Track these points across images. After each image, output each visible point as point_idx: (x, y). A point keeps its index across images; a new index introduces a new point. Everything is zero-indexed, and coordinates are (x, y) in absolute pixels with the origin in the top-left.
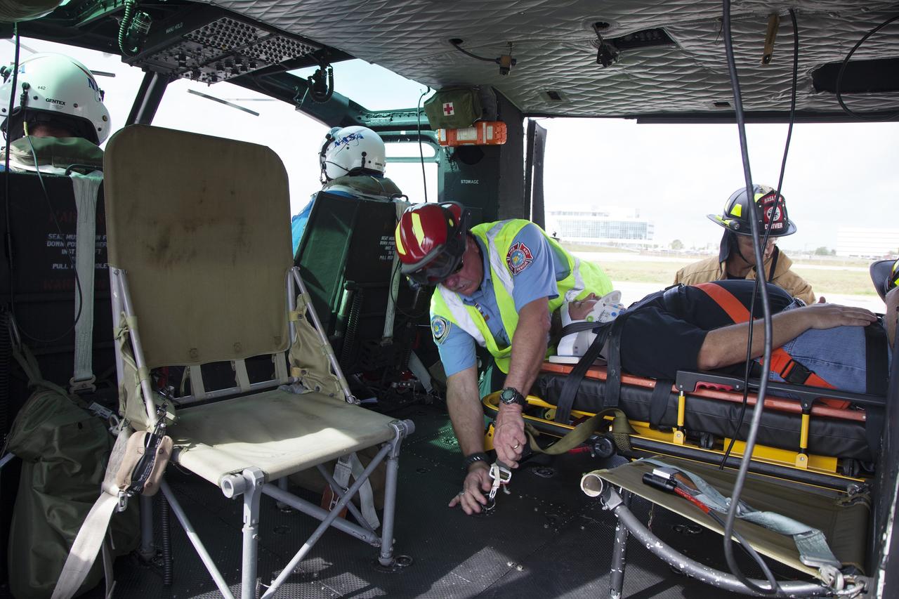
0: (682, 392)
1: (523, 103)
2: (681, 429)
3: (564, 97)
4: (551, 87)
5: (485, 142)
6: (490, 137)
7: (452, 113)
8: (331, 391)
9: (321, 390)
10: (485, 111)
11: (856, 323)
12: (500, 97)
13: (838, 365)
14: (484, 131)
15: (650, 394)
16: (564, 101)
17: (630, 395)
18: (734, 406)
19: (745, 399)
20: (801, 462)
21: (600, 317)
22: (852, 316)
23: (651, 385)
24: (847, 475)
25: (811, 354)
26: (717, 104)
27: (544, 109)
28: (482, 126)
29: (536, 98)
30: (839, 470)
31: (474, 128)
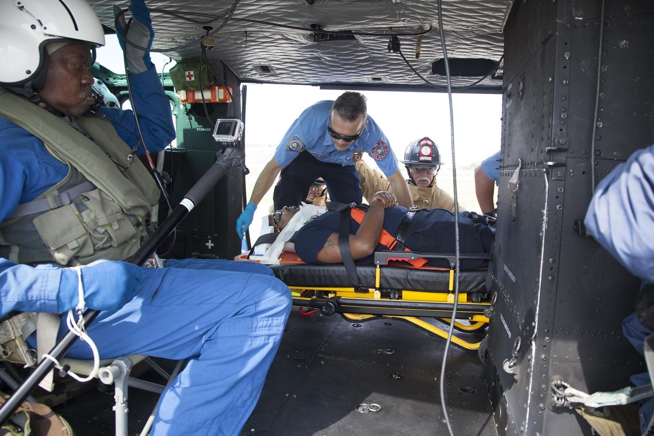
0: (378, 265)
1: (242, 73)
2: (378, 289)
3: (272, 70)
4: (264, 63)
5: (217, 101)
6: (221, 97)
7: (193, 79)
10: (215, 79)
12: (225, 67)
14: (217, 93)
16: (272, 73)
18: (409, 271)
20: (450, 299)
24: (475, 302)
26: (374, 79)
27: (257, 77)
28: (215, 89)
29: (252, 70)
30: (468, 300)
31: (209, 91)
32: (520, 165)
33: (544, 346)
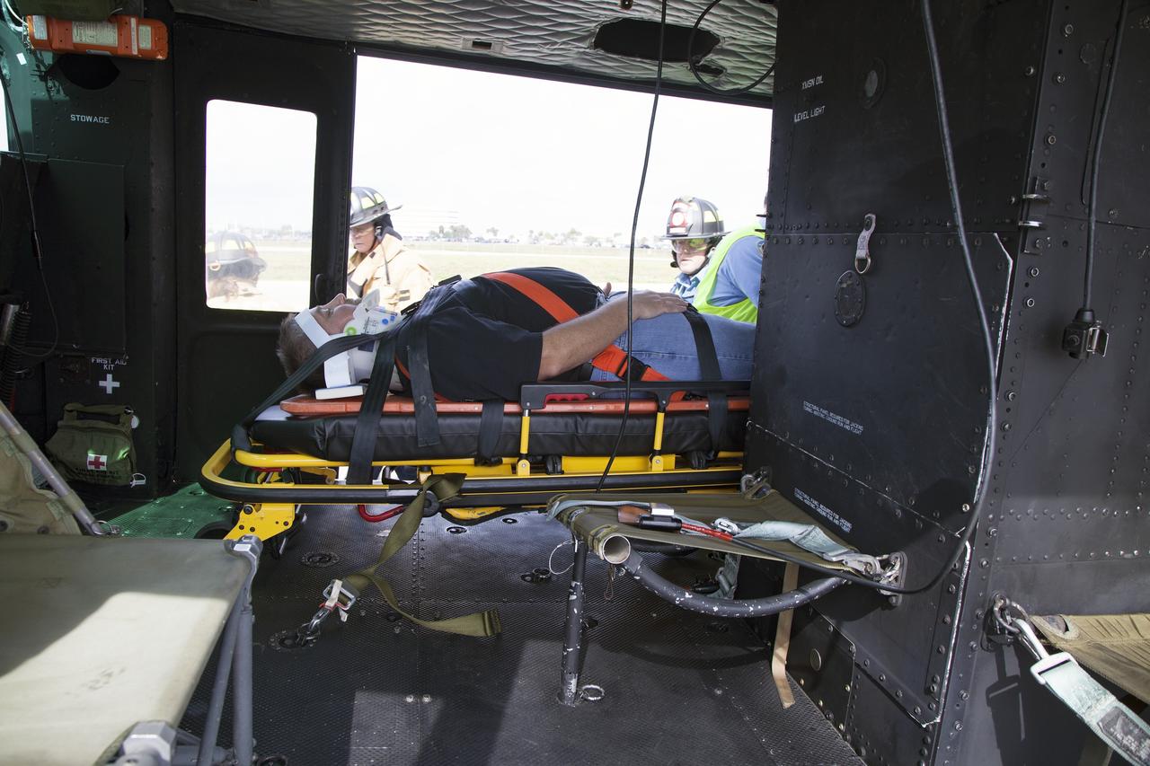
0: (527, 411)
2: (526, 457)
5: (135, 52)
6: (145, 44)
8: (40, 521)
9: (10, 527)
11: (676, 311)
13: (672, 355)
14: (134, 33)
15: (478, 421)
17: (450, 427)
18: (579, 419)
19: (627, 406)
20: (657, 465)
21: (366, 328)
22: (670, 303)
23: (476, 409)
24: (698, 468)
25: (645, 347)
26: (476, 44)
28: (127, 23)
30: (678, 465)
31: (110, 25)
32: (874, 225)
33: (987, 544)
